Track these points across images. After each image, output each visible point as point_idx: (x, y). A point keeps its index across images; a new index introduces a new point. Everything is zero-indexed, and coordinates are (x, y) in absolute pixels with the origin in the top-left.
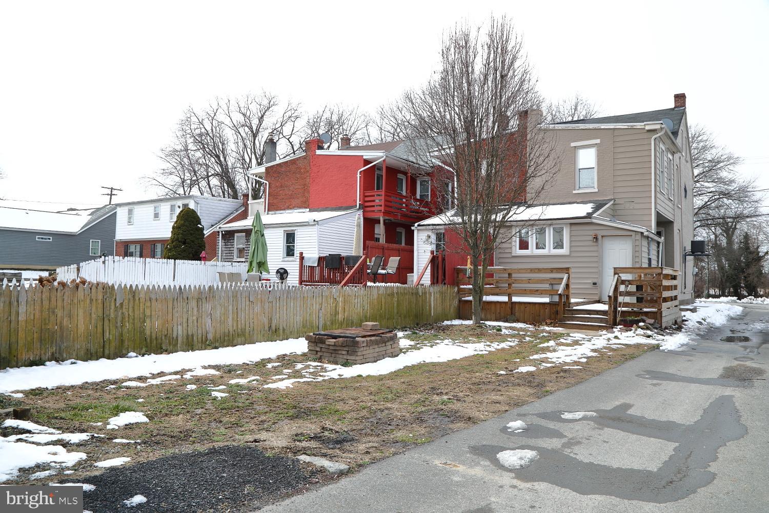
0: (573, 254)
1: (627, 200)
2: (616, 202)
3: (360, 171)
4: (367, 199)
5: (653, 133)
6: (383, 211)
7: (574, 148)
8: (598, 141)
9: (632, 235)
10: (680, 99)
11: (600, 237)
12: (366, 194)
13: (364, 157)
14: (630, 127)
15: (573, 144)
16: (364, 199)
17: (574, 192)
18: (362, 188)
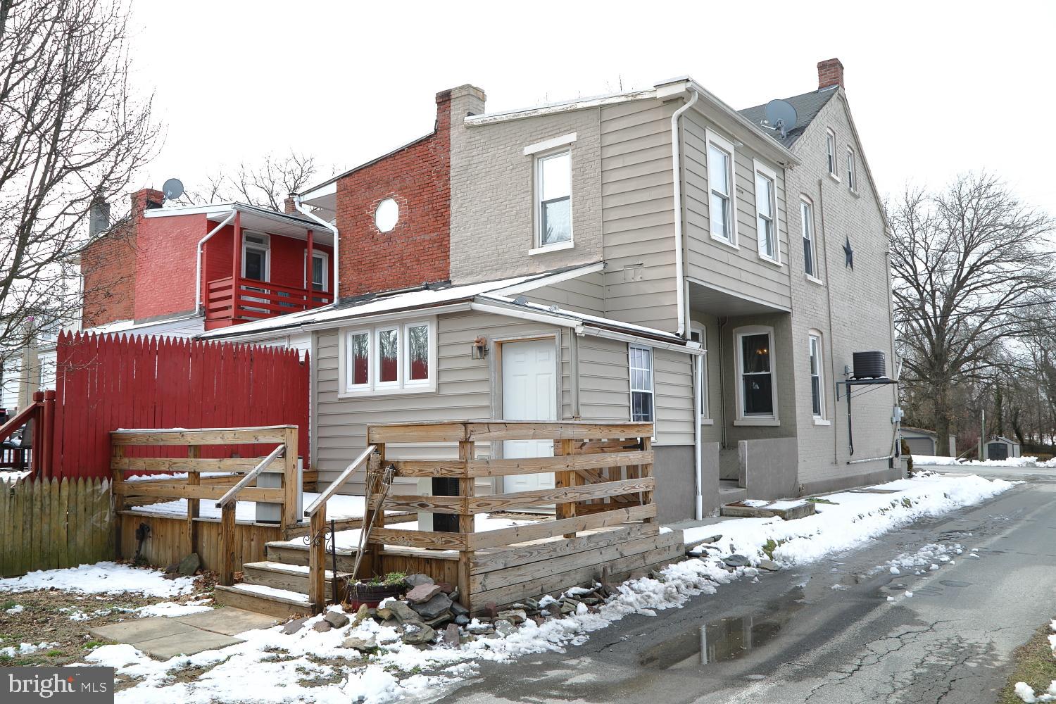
0: (445, 391)
1: (630, 262)
2: (609, 269)
3: (200, 242)
4: (213, 296)
5: (675, 105)
6: (233, 317)
7: (529, 159)
8: (572, 137)
9: (553, 338)
10: (831, 71)
11: (491, 347)
12: (213, 286)
13: (209, 216)
14: (630, 99)
15: (529, 150)
16: (207, 296)
17: (532, 252)
18: (204, 275)
